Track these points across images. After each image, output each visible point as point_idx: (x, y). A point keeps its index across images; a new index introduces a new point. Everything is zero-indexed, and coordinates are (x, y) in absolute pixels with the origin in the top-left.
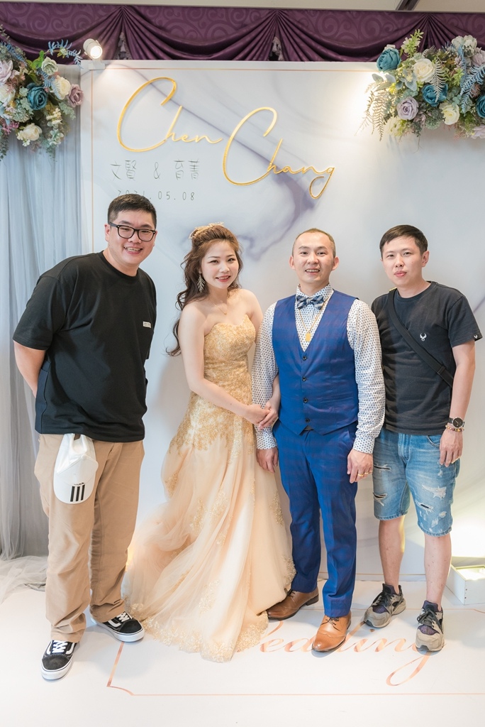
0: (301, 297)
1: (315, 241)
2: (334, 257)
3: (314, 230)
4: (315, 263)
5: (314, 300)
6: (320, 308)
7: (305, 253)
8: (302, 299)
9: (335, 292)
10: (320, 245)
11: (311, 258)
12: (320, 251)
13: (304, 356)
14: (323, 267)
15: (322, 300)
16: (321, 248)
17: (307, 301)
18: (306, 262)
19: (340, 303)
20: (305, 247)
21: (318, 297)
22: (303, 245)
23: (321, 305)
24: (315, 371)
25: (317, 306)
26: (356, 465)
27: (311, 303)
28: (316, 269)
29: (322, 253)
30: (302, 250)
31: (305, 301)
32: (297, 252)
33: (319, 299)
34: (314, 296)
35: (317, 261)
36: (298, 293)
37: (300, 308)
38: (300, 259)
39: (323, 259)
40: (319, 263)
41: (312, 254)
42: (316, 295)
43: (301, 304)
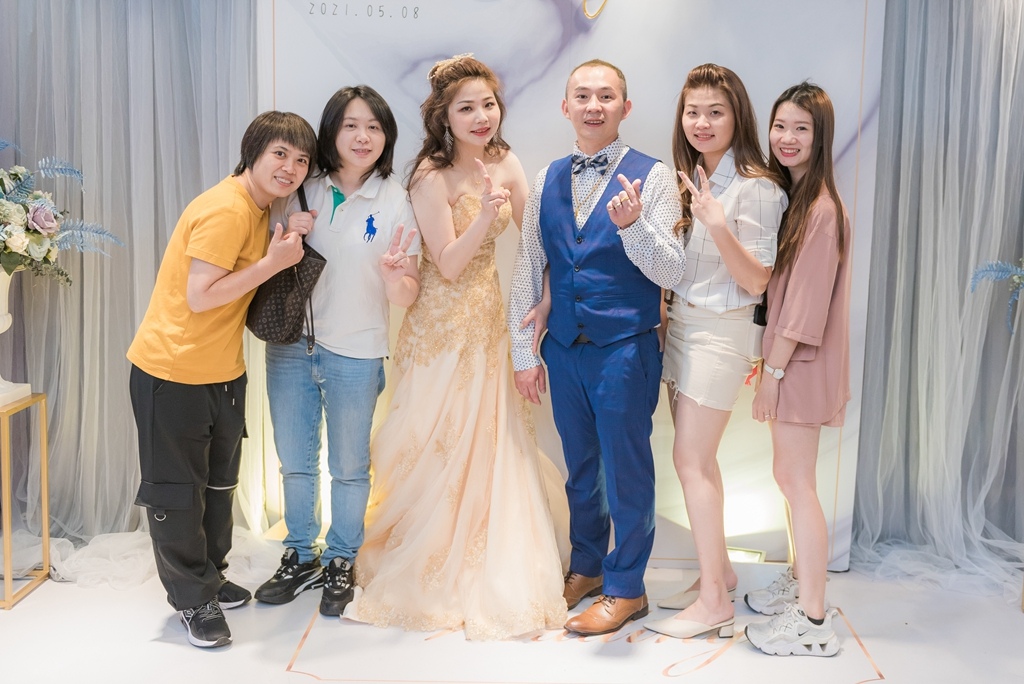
0: (577, 157)
1: (597, 78)
2: (625, 100)
3: (596, 62)
4: (598, 112)
5: (594, 161)
6: (603, 173)
7: (583, 97)
8: (578, 161)
10: (604, 84)
11: (594, 104)
12: (605, 95)
13: (580, 237)
14: (610, 116)
15: (606, 160)
16: (605, 88)
17: (586, 163)
18: (585, 111)
19: (635, 167)
20: (584, 89)
21: (600, 157)
22: (581, 85)
23: (605, 167)
25: (599, 169)
27: (591, 166)
28: (595, 121)
29: (607, 97)
30: (583, 93)
31: (583, 162)
32: (572, 93)
33: (601, 160)
34: (596, 156)
35: (600, 109)
36: (575, 151)
37: (578, 172)
38: (576, 105)
39: (609, 106)
40: (603, 111)
41: (594, 97)
42: (599, 154)
43: (578, 168)
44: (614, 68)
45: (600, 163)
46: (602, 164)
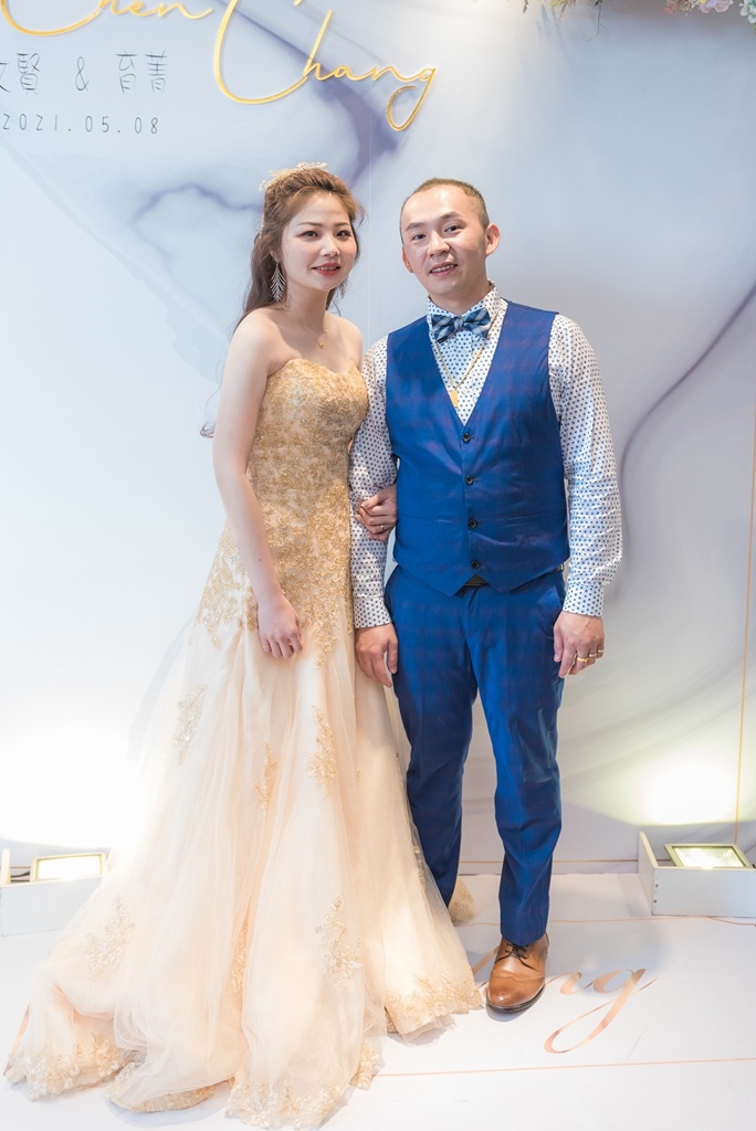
0: (443, 317)
1: (445, 201)
2: (485, 225)
4: (444, 253)
5: (468, 320)
7: (421, 237)
8: (443, 322)
9: (510, 303)
10: (446, 210)
11: (436, 242)
12: (450, 225)
13: (466, 434)
14: (461, 255)
15: (487, 317)
16: (449, 217)
17: (456, 324)
18: (426, 255)
19: (529, 327)
20: (417, 225)
21: (478, 312)
22: (415, 219)
23: (487, 326)
24: (492, 461)
25: (478, 330)
26: (570, 640)
27: (462, 328)
28: (446, 265)
29: (454, 228)
30: (416, 232)
31: (451, 324)
33: (480, 317)
34: (469, 312)
35: (446, 247)
36: (431, 310)
37: (444, 339)
39: (460, 239)
40: (451, 250)
41: (435, 235)
42: (473, 310)
43: (443, 333)
44: (459, 184)
45: (477, 321)
46: (481, 323)
